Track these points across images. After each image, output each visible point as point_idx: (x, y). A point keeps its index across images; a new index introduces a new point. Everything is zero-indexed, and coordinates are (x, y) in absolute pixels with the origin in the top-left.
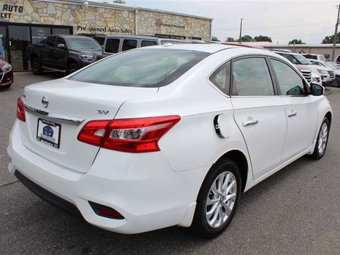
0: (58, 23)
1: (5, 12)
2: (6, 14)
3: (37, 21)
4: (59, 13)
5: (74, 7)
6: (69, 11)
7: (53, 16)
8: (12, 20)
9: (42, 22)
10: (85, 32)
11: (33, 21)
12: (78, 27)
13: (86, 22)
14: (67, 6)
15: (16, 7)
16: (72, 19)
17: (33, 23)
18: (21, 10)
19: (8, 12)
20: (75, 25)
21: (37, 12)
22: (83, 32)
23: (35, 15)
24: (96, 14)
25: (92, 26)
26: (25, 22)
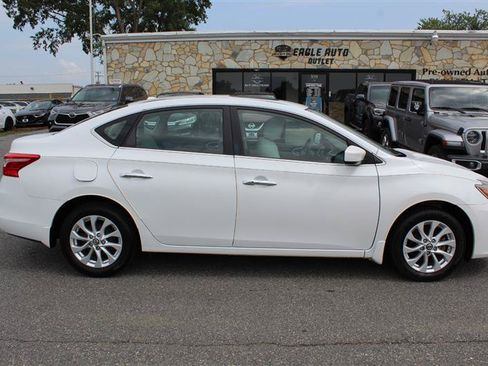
0: (394, 66)
1: (327, 57)
2: (327, 60)
3: (365, 65)
4: (397, 53)
5: (419, 44)
6: (412, 49)
7: (388, 57)
8: (334, 66)
9: (372, 66)
10: (435, 77)
11: (360, 65)
12: (424, 71)
13: (436, 63)
14: (408, 43)
15: (340, 50)
16: (416, 59)
17: (360, 68)
18: (346, 53)
19: (330, 57)
20: (419, 68)
21: (366, 54)
22: (431, 76)
23: (364, 58)
24: (455, 50)
25: (448, 68)
26: (350, 67)
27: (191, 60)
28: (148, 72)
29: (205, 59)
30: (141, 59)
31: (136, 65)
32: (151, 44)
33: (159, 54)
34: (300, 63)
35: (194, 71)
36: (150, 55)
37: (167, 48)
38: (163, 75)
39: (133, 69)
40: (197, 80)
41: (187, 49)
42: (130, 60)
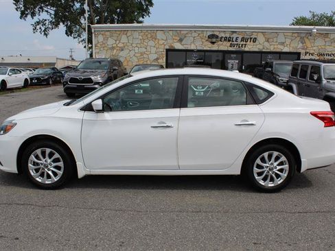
0: (286, 50)
1: (242, 43)
2: (242, 45)
3: (267, 49)
4: (288, 41)
5: (303, 35)
6: (298, 38)
7: (283, 44)
8: (246, 49)
9: (272, 49)
10: (313, 57)
11: (264, 48)
12: (306, 53)
13: (314, 48)
14: (296, 35)
15: (251, 38)
16: (301, 45)
17: (264, 50)
18: (255, 40)
19: (244, 43)
20: (303, 51)
21: (268, 41)
22: (311, 57)
23: (266, 44)
24: (327, 39)
25: (321, 52)
26: (256, 50)
27: (151, 43)
28: (122, 50)
29: (161, 42)
30: (118, 42)
31: (115, 45)
32: (125, 31)
33: (131, 38)
34: (225, 46)
35: (154, 50)
36: (124, 39)
37: (136, 35)
38: (132, 53)
39: (113, 48)
40: (155, 56)
41: (149, 36)
42: (111, 42)
